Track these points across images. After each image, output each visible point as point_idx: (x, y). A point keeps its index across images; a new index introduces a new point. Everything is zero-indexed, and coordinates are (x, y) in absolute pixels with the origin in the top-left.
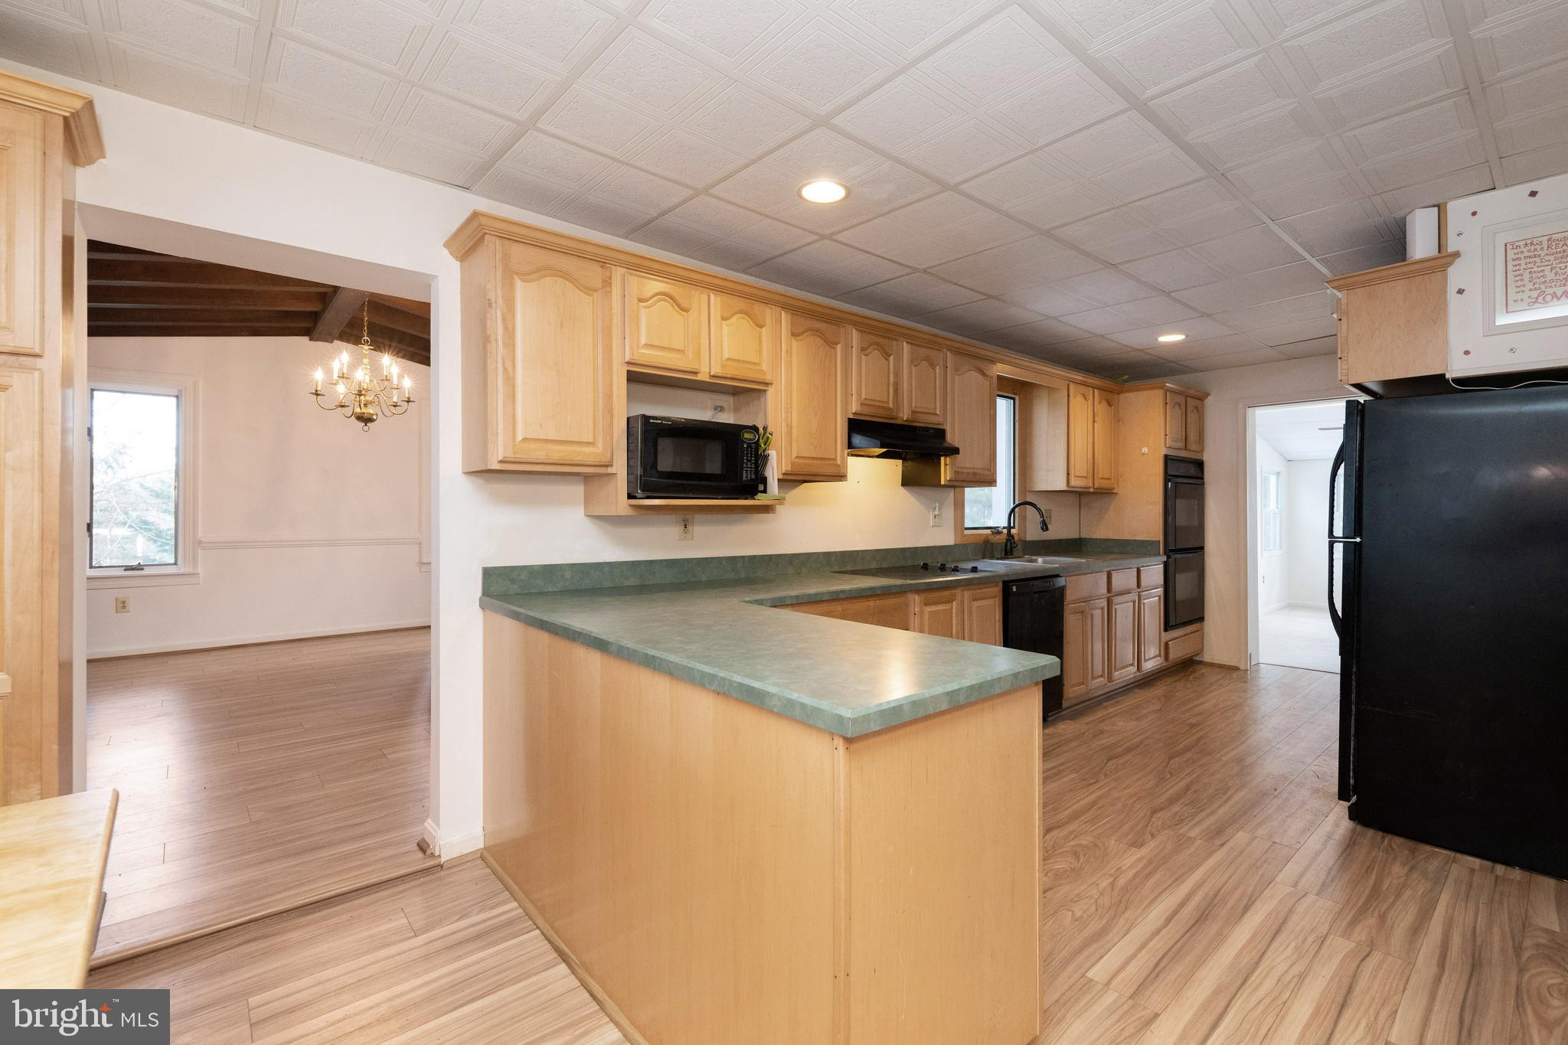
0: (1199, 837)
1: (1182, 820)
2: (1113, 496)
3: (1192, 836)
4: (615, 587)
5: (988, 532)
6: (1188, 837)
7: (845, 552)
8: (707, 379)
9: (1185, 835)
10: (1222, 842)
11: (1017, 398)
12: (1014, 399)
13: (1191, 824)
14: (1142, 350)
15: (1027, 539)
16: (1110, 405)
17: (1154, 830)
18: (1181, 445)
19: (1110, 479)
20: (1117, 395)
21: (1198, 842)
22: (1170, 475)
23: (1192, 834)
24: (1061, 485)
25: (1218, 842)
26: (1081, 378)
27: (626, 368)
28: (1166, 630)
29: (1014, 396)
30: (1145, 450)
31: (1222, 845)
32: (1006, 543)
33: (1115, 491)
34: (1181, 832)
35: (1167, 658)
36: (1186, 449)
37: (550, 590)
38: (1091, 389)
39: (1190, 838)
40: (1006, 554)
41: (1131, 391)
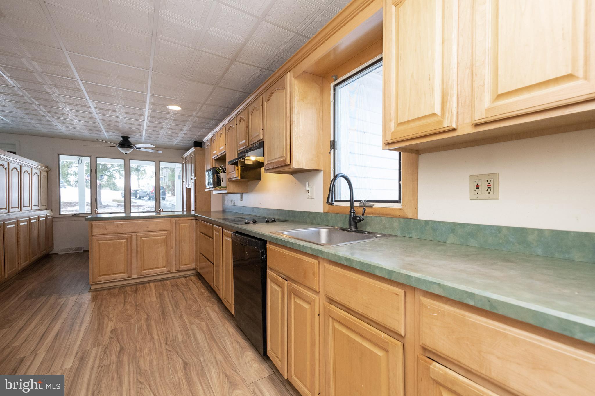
0: (90, 350)
1: (105, 353)
3: (94, 348)
6: (96, 347)
9: (98, 346)
10: (78, 355)
13: (99, 355)
17: (113, 340)
21: (89, 347)
23: (94, 350)
25: (80, 354)
31: (77, 353)
34: (101, 347)
39: (94, 347)
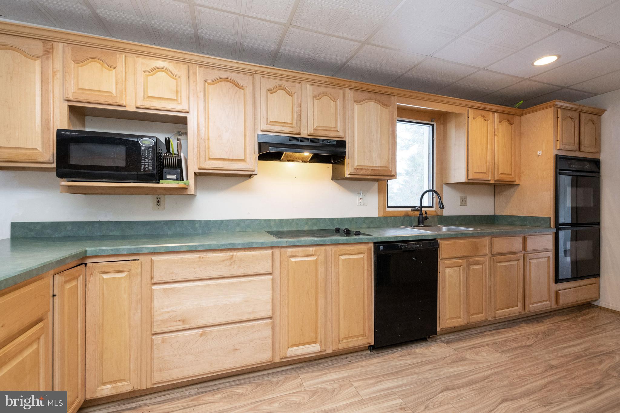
2: (516, 188)
4: (103, 236)
5: (409, 209)
7: (282, 220)
8: (135, 110)
11: (435, 124)
12: (433, 125)
14: (529, 79)
15: (443, 215)
16: (511, 124)
18: (576, 147)
19: (511, 174)
20: (518, 117)
22: (560, 170)
24: (463, 179)
26: (479, 105)
27: (66, 104)
28: (556, 282)
29: (432, 123)
30: (540, 153)
32: (419, 216)
33: (516, 183)
35: (557, 302)
36: (579, 150)
37: (57, 236)
38: (491, 113)
40: (419, 224)
41: (529, 113)
